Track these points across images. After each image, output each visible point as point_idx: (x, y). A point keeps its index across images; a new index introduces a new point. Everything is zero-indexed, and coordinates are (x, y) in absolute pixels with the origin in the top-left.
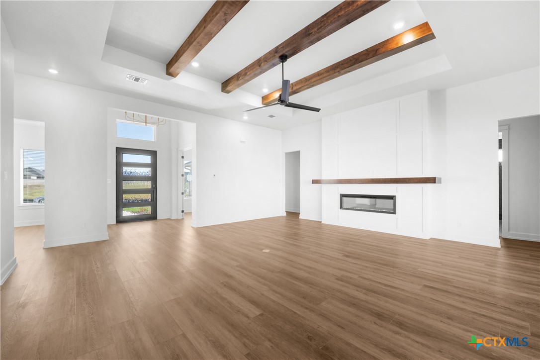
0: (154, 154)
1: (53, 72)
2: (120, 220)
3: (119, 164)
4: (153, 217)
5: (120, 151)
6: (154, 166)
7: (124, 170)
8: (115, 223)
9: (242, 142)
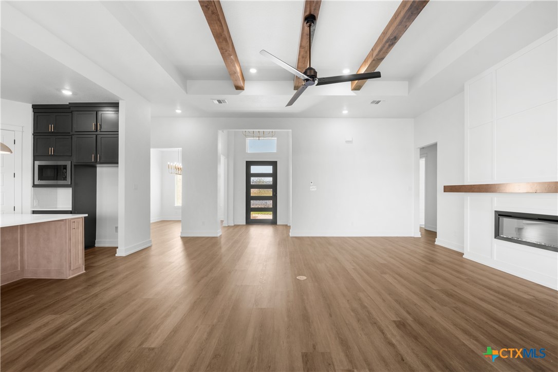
0: (274, 164)
1: (179, 111)
2: (250, 222)
3: (249, 175)
4: (274, 222)
5: (249, 164)
6: (274, 175)
7: (252, 180)
8: (245, 224)
9: (347, 142)
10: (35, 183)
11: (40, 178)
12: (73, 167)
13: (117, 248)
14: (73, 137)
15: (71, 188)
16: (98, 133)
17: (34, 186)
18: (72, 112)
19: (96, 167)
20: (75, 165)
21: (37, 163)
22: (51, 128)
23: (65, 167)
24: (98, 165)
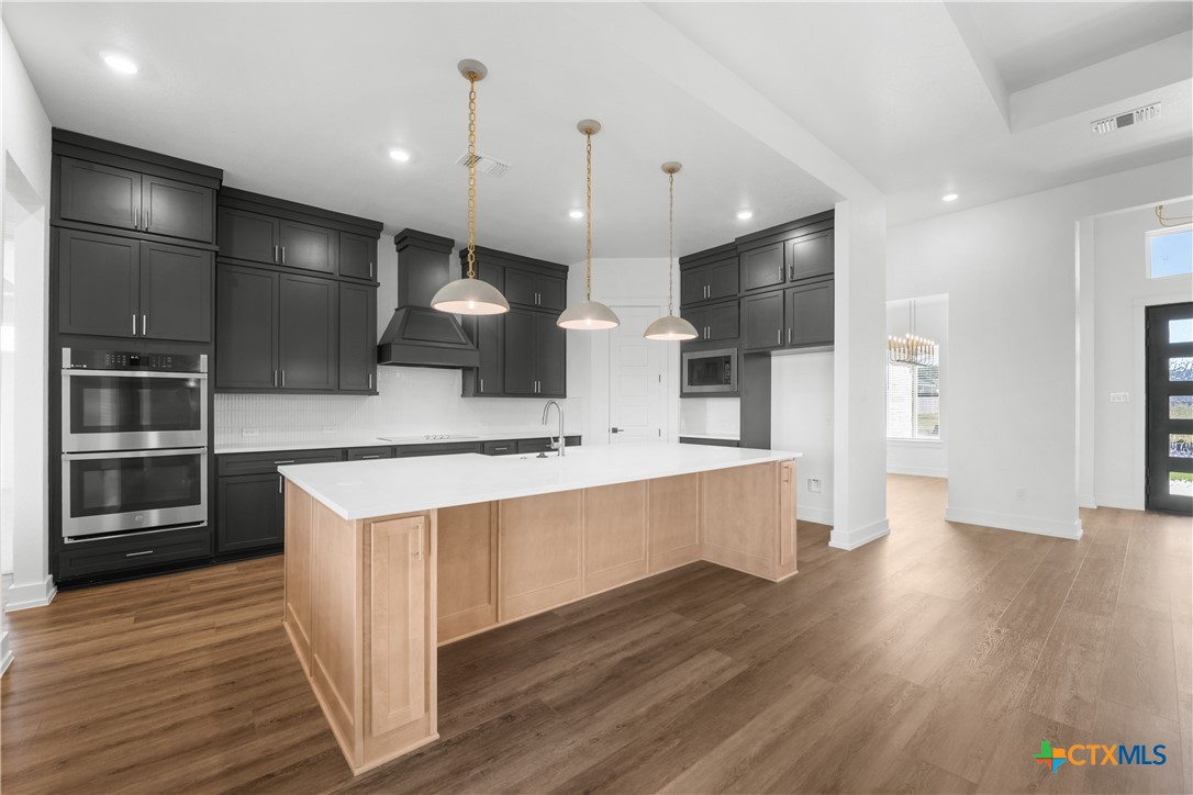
2: (1155, 506)
3: (1160, 351)
5: (1159, 315)
7: (1174, 368)
8: (1143, 509)
10: (684, 391)
11: (691, 383)
12: (742, 358)
13: (832, 528)
14: (742, 301)
15: (739, 399)
16: (788, 284)
17: (683, 395)
18: (739, 256)
19: (770, 356)
20: (745, 355)
21: (688, 356)
22: (707, 292)
23: (727, 360)
24: (773, 353)
